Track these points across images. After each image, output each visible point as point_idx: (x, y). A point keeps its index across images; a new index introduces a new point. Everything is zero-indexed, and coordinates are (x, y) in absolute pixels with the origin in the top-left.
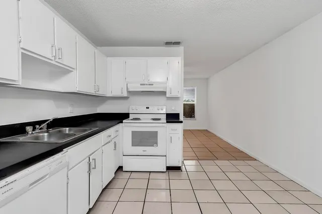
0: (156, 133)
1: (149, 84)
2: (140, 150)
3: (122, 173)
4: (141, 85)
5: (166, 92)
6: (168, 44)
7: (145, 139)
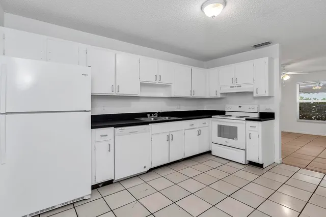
0: (236, 128)
1: (238, 87)
2: (223, 140)
3: (210, 156)
4: (231, 87)
5: (253, 92)
6: (256, 46)
7: (227, 132)
